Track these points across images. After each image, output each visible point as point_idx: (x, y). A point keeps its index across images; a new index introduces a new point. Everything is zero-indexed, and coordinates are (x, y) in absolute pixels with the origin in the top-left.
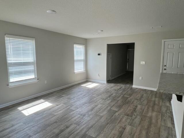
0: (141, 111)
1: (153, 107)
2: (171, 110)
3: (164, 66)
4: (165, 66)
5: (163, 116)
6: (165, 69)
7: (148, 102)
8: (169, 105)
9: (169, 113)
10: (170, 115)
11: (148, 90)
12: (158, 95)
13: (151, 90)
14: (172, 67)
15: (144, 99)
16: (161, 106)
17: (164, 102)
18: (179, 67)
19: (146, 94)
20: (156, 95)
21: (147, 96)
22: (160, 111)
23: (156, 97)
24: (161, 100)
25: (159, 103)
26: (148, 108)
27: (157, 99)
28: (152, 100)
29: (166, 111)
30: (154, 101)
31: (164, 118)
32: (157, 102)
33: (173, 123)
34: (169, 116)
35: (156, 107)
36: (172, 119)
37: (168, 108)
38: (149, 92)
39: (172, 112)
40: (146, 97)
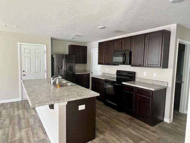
0: (4, 137)
1: (19, 123)
2: (38, 119)
3: (22, 71)
4: (24, 71)
5: (33, 129)
6: (24, 75)
7: (11, 120)
8: (35, 114)
9: (38, 123)
10: (39, 124)
11: (7, 104)
12: (20, 106)
13: (10, 102)
14: (31, 72)
15: (5, 119)
16: (28, 118)
17: (29, 112)
18: (37, 71)
19: (5, 109)
20: (18, 106)
21: (7, 112)
22: (28, 125)
23: (18, 109)
24: (26, 110)
25: (24, 115)
26: (13, 128)
27: (21, 111)
28: (15, 115)
29: (34, 121)
30: (19, 115)
31: (35, 131)
32: (22, 116)
33: (44, 132)
34: (39, 126)
35: (23, 122)
36: (43, 128)
37: (36, 117)
38: (9, 106)
39: (40, 120)
40: (7, 114)
